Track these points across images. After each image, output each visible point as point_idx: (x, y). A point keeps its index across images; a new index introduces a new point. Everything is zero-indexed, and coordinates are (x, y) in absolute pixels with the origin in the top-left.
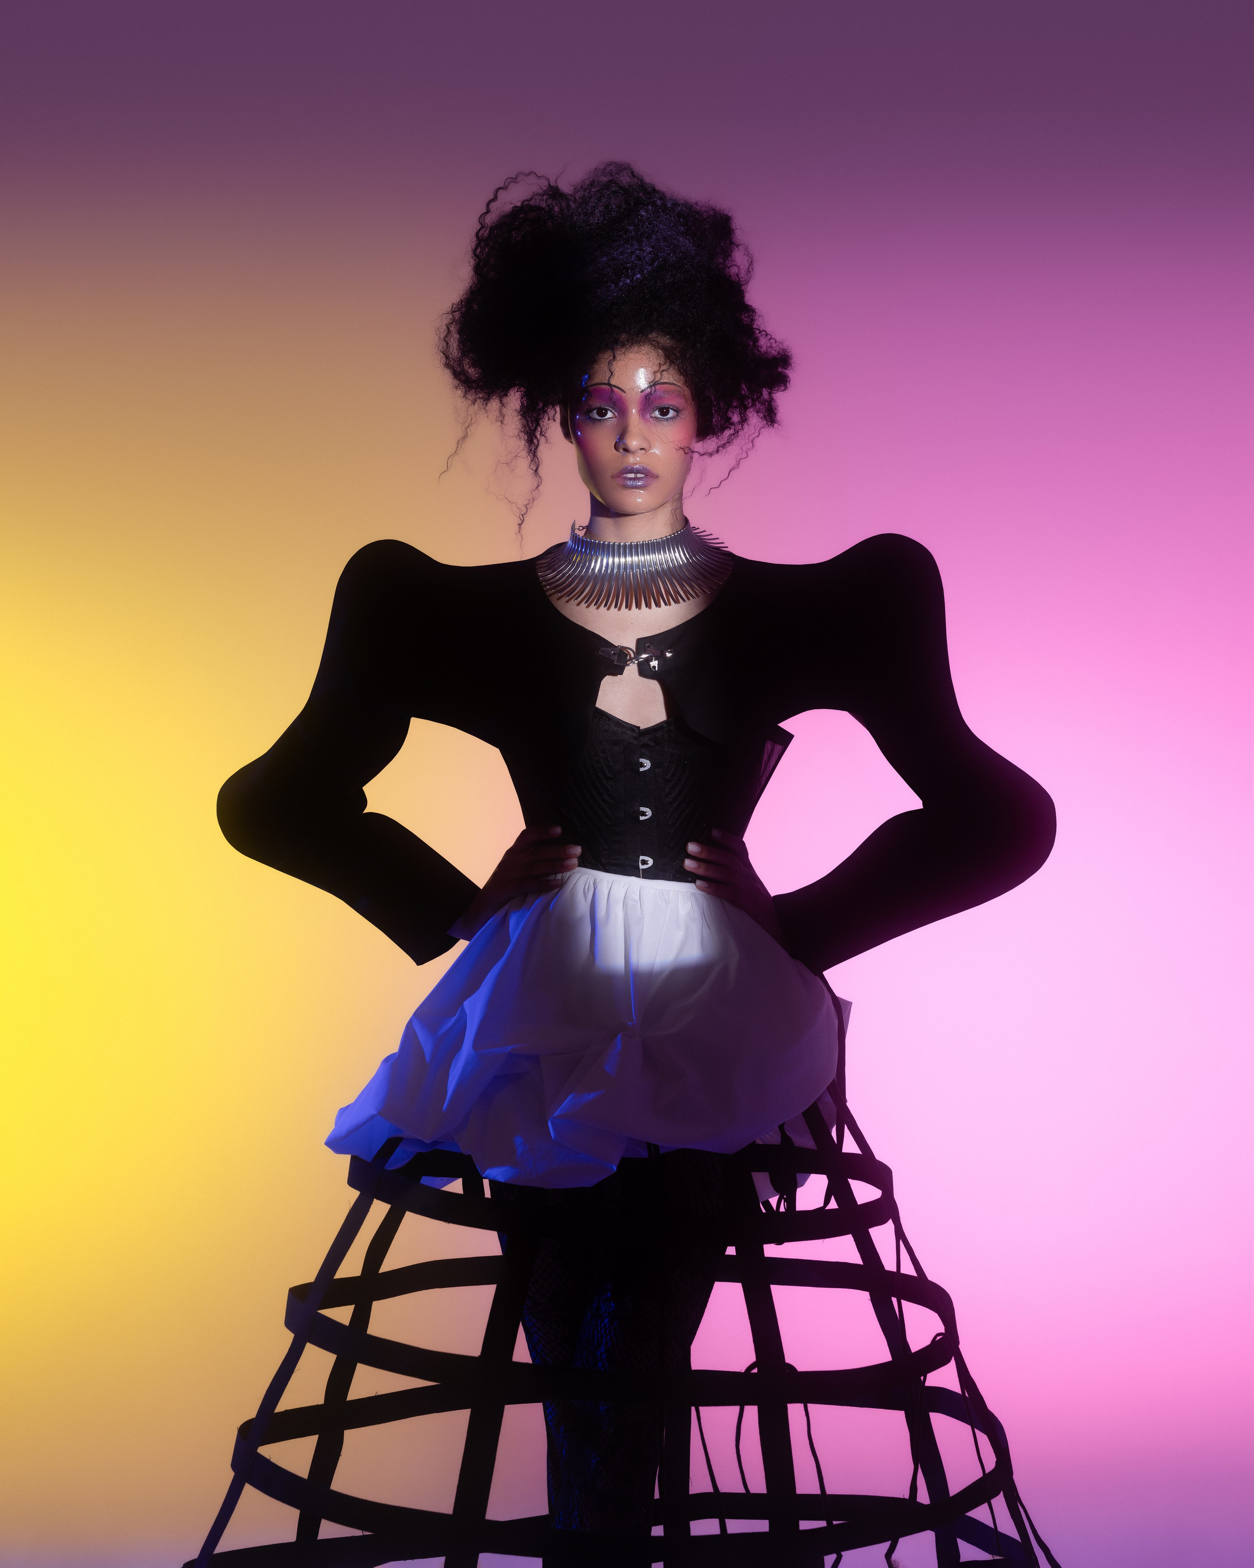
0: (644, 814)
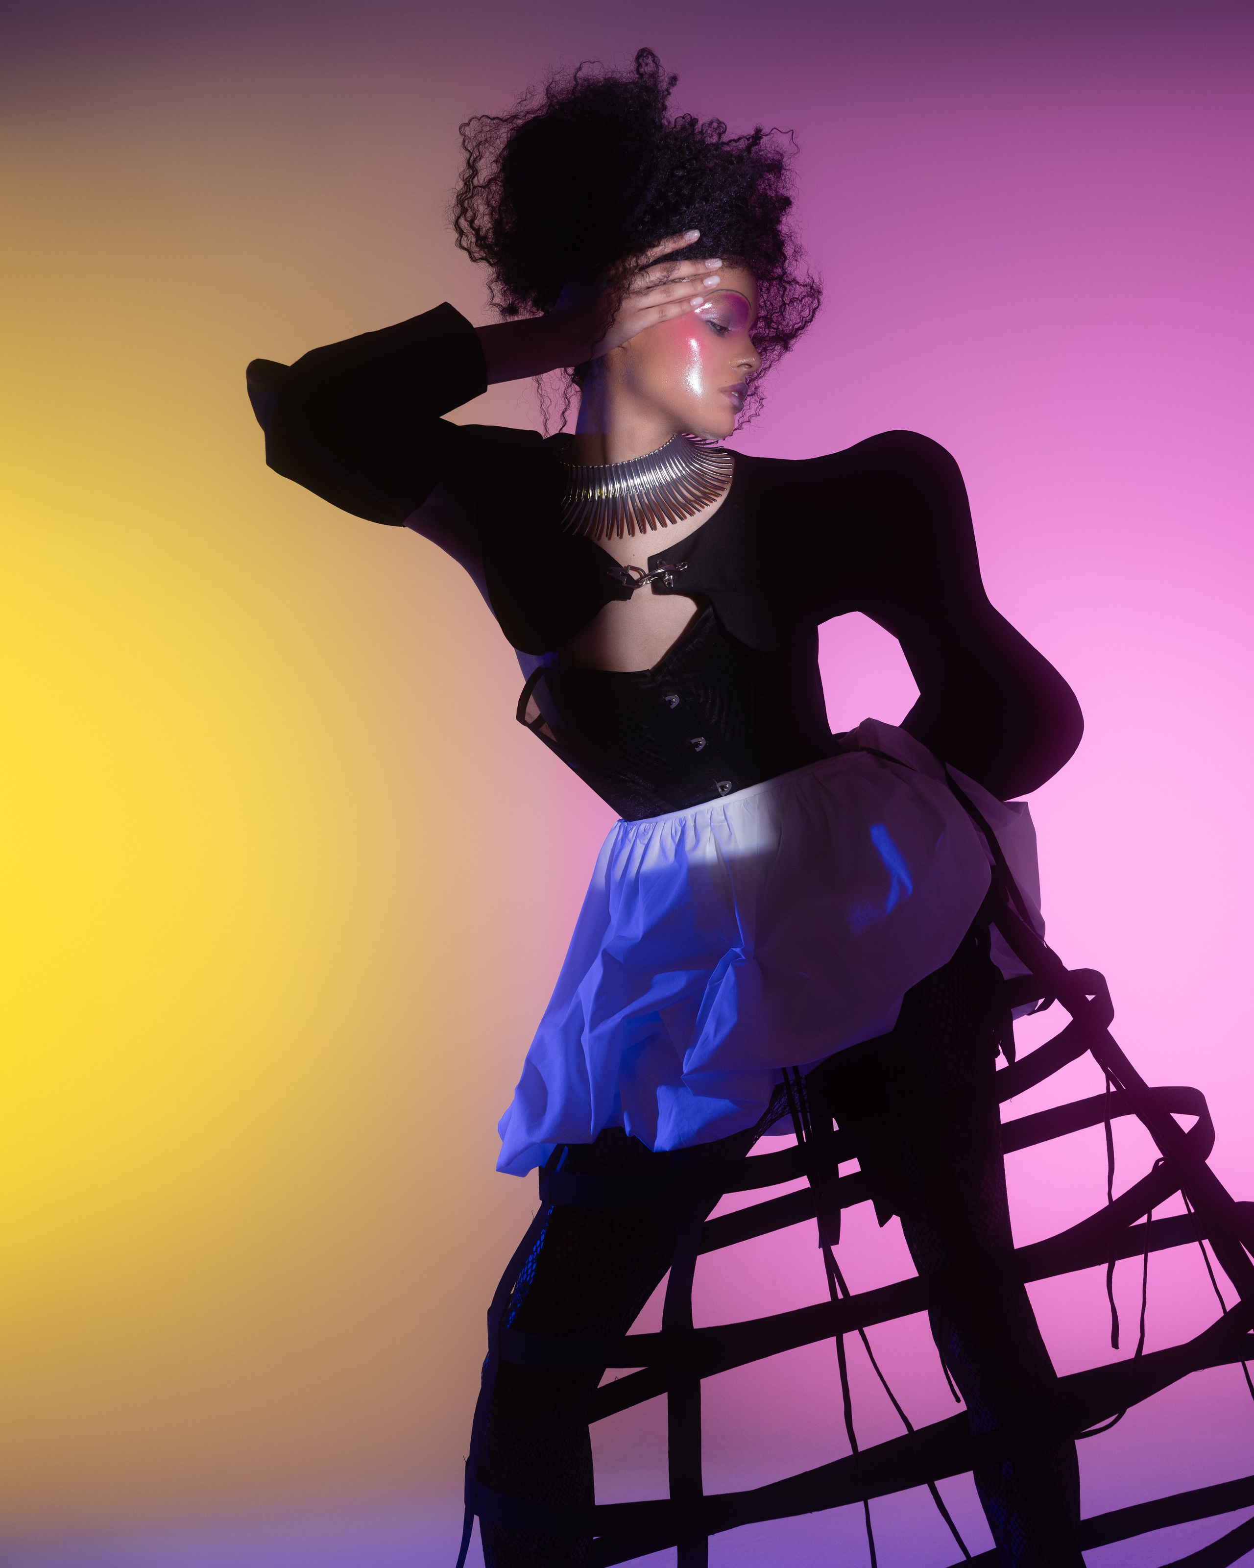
0: (697, 744)
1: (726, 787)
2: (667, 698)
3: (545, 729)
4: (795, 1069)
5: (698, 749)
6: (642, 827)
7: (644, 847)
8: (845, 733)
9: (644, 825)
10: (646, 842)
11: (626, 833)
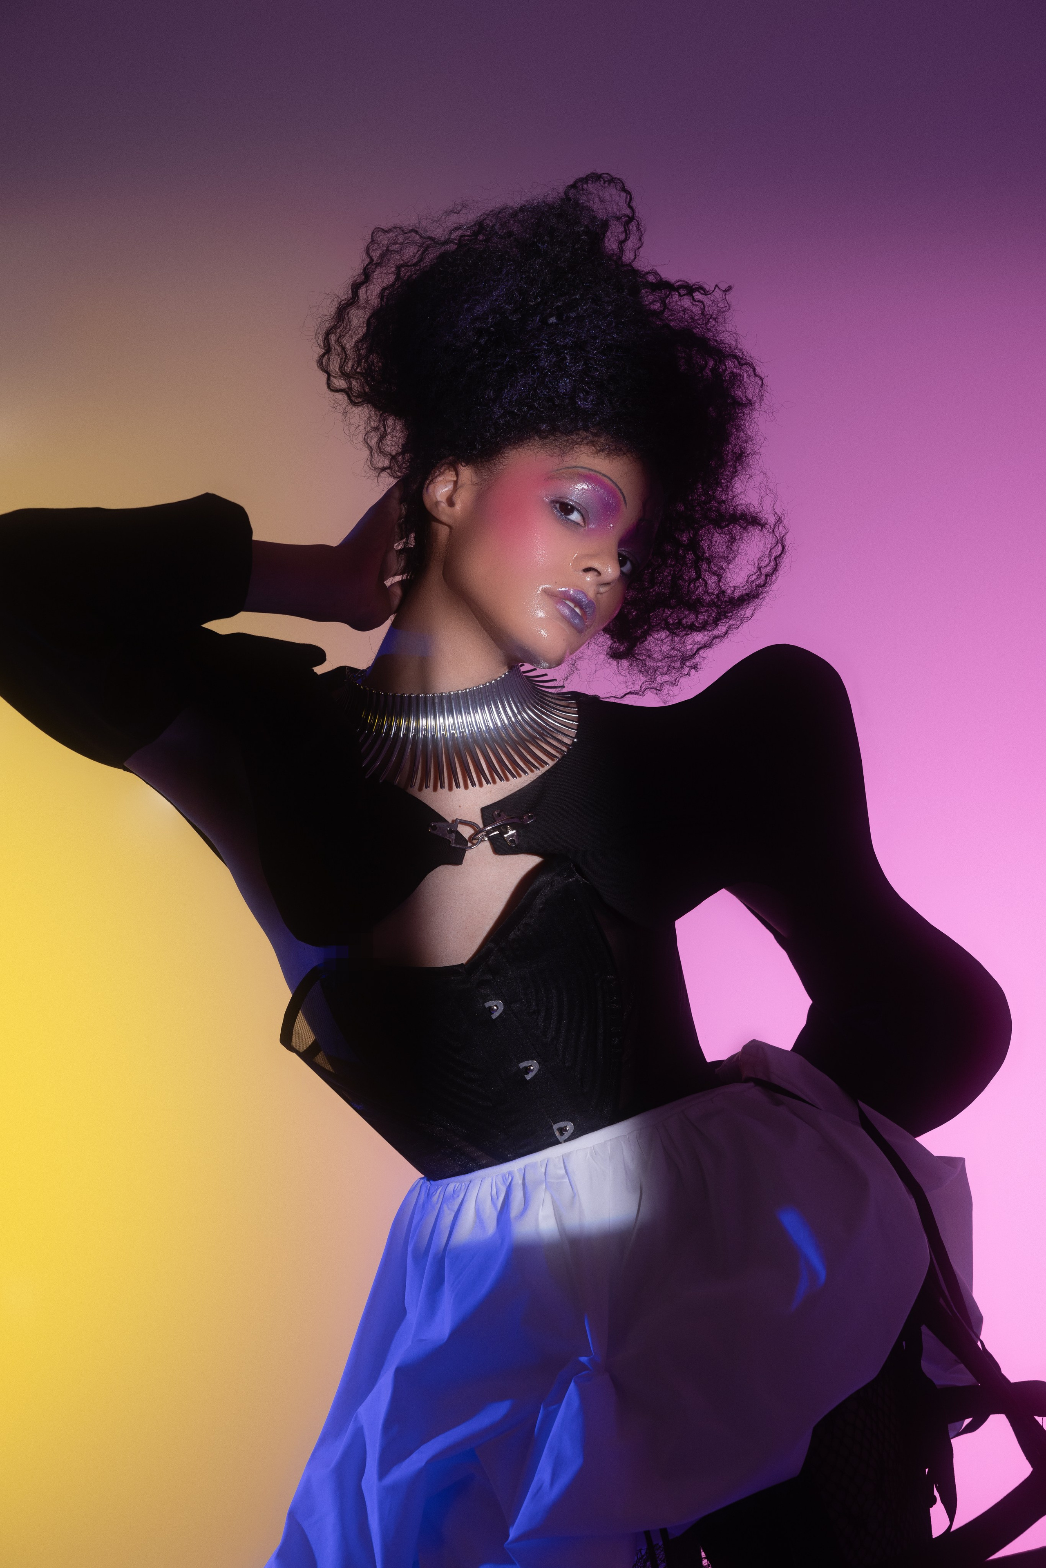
0: (527, 1070)
1: (566, 1131)
2: (487, 1005)
3: (320, 1059)
4: (664, 1532)
5: (529, 1077)
6: (451, 1187)
7: (453, 1214)
8: (723, 1061)
9: (453, 1184)
10: (456, 1208)
11: (429, 1196)
